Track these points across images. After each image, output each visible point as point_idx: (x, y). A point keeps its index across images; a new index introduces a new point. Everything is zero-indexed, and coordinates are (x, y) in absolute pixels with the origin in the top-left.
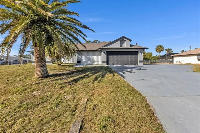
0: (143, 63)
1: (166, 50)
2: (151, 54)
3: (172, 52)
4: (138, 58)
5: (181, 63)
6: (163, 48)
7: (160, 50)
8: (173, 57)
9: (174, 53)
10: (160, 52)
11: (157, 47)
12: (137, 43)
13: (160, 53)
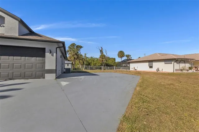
0: (54, 75)
1: (126, 56)
2: (114, 59)
3: (131, 58)
4: (44, 63)
5: (135, 70)
6: (124, 54)
7: (122, 56)
8: (129, 63)
9: (132, 59)
10: (121, 57)
11: (119, 52)
12: (102, 48)
13: (121, 59)
